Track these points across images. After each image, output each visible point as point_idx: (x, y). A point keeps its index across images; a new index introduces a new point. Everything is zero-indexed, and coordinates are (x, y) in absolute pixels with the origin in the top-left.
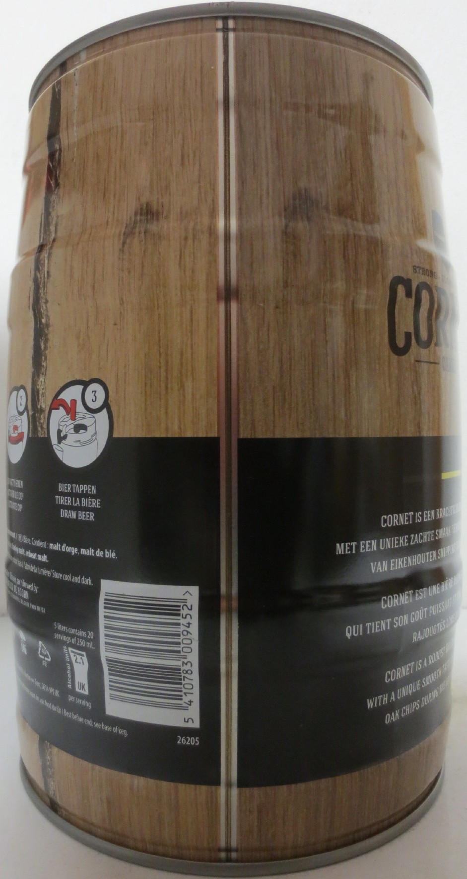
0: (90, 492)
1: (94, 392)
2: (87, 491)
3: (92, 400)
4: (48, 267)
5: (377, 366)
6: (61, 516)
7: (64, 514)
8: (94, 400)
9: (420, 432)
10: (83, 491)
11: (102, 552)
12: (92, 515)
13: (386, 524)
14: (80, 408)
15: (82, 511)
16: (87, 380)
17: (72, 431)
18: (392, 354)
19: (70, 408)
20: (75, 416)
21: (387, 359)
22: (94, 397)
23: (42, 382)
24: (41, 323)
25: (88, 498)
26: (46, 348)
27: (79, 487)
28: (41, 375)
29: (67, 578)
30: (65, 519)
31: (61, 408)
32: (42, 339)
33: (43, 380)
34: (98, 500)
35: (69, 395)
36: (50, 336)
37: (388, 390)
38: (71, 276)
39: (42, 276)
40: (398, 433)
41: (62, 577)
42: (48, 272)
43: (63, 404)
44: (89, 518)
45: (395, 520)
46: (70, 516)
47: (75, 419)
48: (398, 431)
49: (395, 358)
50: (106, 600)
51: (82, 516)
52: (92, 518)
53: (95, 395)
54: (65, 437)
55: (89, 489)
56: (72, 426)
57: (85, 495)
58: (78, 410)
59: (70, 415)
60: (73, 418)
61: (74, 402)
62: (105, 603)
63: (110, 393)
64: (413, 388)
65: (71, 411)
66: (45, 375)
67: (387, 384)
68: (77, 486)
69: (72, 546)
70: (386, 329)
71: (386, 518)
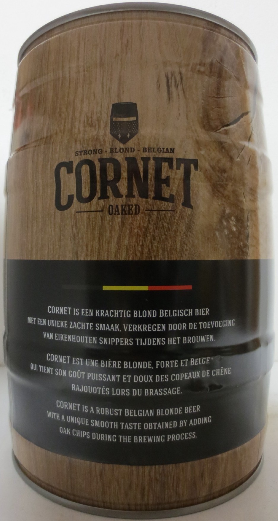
5: (47, 219)
9: (77, 258)
13: (51, 311)
18: (57, 210)
21: (54, 214)
37: (53, 232)
40: (59, 258)
45: (56, 310)
48: (59, 256)
49: (59, 213)
64: (73, 230)
67: (53, 229)
70: (54, 196)
71: (51, 308)
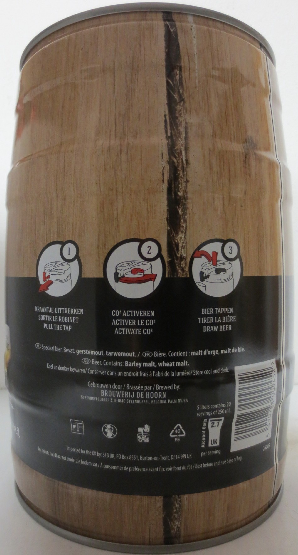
0: (229, 312)
1: (230, 248)
2: (226, 312)
3: (230, 252)
4: (186, 157)
6: (204, 331)
7: (206, 329)
8: (231, 253)
10: (223, 312)
11: (236, 349)
12: (230, 327)
14: (220, 257)
15: (222, 325)
16: (225, 239)
17: (214, 272)
19: (212, 258)
20: (217, 263)
22: (231, 251)
23: (181, 238)
24: (176, 195)
25: (227, 316)
26: (185, 214)
27: (221, 309)
28: (180, 233)
29: (208, 372)
30: (207, 333)
31: (203, 257)
32: (179, 207)
33: (183, 237)
34: (234, 317)
35: (209, 249)
36: (189, 206)
38: (211, 168)
39: (180, 161)
41: (203, 373)
42: (187, 161)
43: (205, 254)
44: (228, 329)
46: (213, 329)
47: (217, 265)
50: (239, 378)
51: (222, 328)
52: (230, 328)
53: (231, 249)
54: (208, 277)
55: (228, 310)
56: (214, 269)
57: (226, 315)
58: (218, 259)
59: (212, 262)
60: (215, 264)
61: (215, 254)
62: (239, 381)
63: (241, 249)
65: (213, 258)
66: (185, 233)
68: (219, 309)
69: (213, 350)
